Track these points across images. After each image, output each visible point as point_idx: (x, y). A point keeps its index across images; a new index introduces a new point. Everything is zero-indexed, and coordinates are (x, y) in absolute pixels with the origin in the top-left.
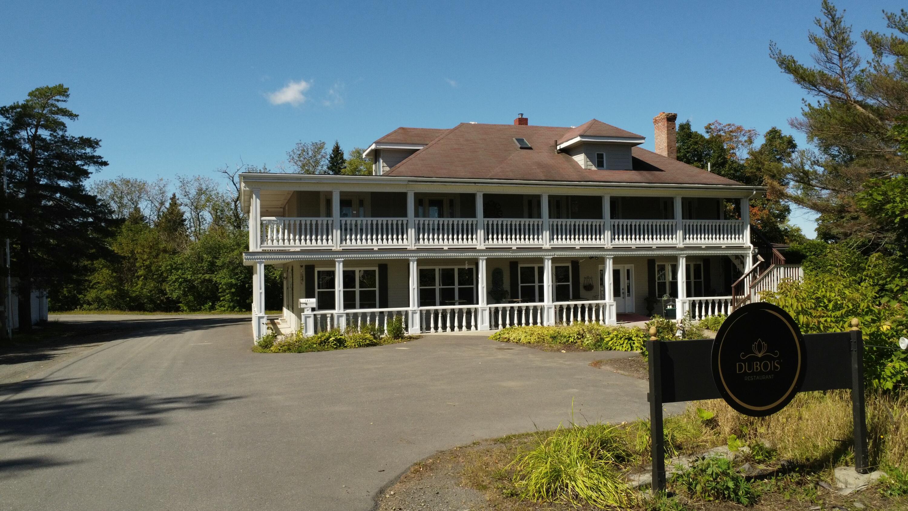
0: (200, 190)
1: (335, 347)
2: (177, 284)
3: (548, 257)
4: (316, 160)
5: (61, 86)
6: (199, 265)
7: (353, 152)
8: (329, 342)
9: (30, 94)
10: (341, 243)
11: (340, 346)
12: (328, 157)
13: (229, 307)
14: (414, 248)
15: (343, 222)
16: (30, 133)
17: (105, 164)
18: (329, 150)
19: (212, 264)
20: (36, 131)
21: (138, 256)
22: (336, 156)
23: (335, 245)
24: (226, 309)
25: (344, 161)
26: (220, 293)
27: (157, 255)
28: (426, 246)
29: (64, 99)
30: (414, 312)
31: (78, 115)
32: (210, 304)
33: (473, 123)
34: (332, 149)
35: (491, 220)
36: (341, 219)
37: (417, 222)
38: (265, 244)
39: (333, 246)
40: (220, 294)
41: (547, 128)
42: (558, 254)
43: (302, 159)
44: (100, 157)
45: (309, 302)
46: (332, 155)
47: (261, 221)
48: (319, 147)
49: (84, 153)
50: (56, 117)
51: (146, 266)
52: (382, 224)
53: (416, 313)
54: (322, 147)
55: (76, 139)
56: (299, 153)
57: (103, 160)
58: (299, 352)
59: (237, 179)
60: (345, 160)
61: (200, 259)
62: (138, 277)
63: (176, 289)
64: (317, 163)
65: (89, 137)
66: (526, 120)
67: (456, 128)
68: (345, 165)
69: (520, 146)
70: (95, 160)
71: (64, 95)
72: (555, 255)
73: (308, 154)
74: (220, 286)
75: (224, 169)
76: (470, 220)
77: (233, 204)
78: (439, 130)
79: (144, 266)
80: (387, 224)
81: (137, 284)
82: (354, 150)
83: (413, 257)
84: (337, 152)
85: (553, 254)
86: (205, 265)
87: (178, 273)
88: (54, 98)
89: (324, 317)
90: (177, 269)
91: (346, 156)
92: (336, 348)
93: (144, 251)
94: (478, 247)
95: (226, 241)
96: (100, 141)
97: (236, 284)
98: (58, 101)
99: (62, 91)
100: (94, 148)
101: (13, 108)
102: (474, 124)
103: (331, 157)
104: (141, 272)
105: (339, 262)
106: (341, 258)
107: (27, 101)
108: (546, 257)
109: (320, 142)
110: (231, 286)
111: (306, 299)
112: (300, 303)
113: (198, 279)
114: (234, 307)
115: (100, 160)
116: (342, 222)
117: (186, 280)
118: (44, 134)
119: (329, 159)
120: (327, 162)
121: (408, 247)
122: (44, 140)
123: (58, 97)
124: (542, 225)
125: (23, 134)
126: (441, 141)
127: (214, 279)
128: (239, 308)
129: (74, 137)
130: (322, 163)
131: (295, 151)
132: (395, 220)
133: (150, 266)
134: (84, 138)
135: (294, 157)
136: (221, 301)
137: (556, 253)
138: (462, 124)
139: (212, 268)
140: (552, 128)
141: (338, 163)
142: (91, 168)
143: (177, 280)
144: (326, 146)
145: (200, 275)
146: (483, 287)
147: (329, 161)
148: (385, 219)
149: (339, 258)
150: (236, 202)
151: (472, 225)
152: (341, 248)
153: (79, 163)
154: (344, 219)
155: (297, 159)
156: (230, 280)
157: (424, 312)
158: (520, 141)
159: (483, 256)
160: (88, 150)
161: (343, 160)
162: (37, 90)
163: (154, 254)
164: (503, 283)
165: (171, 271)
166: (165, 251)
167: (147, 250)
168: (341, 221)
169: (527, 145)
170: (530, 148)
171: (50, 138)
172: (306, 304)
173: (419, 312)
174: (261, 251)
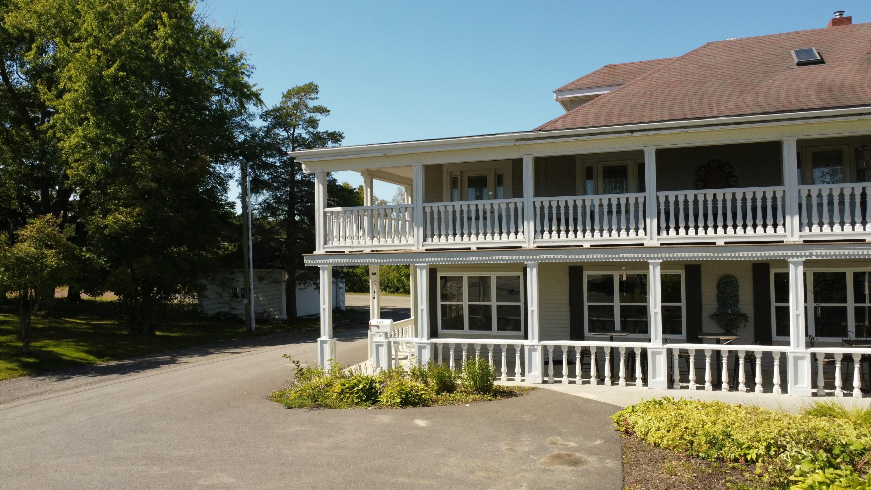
3: (795, 259)
5: (311, 84)
9: (284, 96)
10: (424, 241)
14: (532, 246)
16: (289, 134)
20: (294, 131)
23: (416, 244)
28: (553, 242)
29: (316, 96)
30: (532, 349)
31: (330, 111)
33: (731, 39)
35: (672, 195)
36: (425, 205)
38: (330, 244)
39: (413, 245)
42: (817, 253)
45: (381, 324)
47: (325, 213)
53: (535, 350)
65: (333, 131)
67: (694, 52)
69: (796, 60)
71: (315, 93)
72: (811, 255)
83: (534, 260)
85: (808, 252)
88: (308, 97)
94: (648, 243)
96: (343, 133)
98: (312, 99)
99: (313, 89)
100: (340, 141)
105: (422, 268)
106: (424, 262)
107: (281, 103)
108: (791, 259)
111: (380, 320)
112: (371, 326)
121: (523, 245)
124: (783, 198)
126: (654, 75)
137: (814, 252)
138: (709, 44)
146: (656, 313)
149: (421, 262)
152: (424, 248)
157: (551, 350)
158: (804, 52)
159: (655, 258)
162: (289, 90)
164: (738, 301)
168: (424, 208)
169: (814, 57)
170: (821, 62)
172: (378, 327)
173: (539, 349)
174: (324, 253)
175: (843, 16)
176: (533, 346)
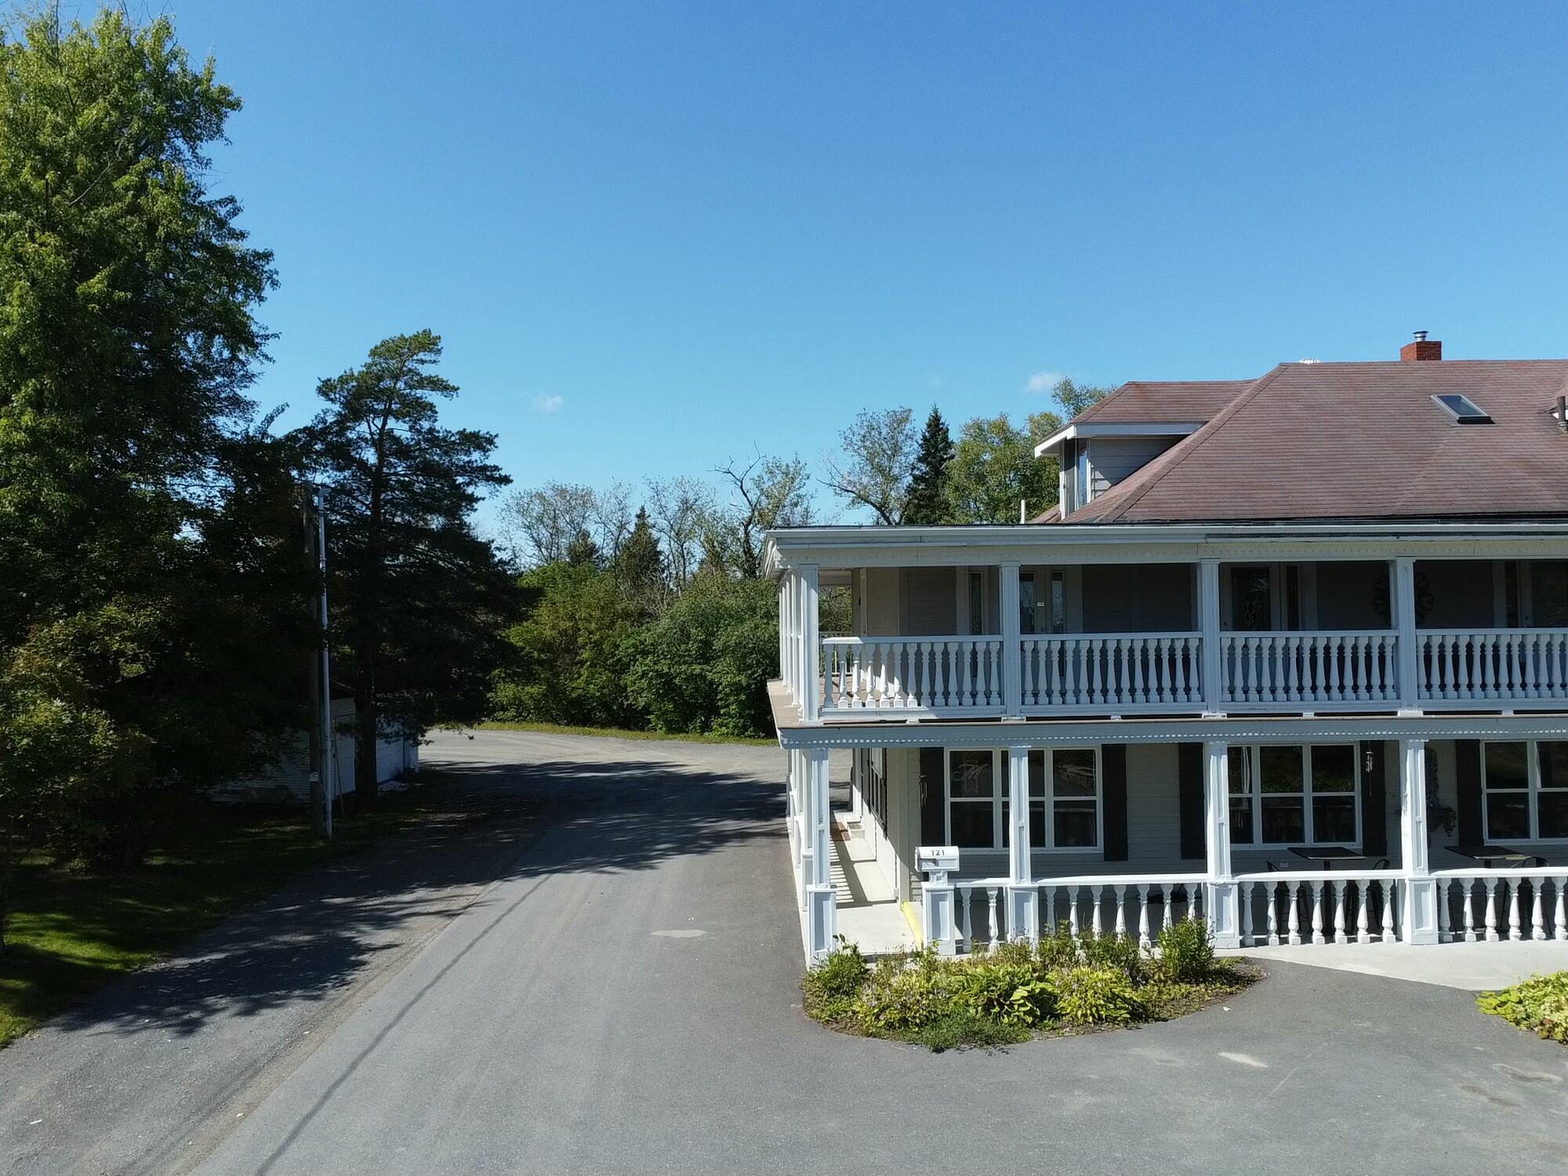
0: (685, 501)
1: (1030, 1020)
2: (644, 683)
4: (896, 444)
5: (427, 333)
6: (683, 647)
7: (968, 427)
8: (1011, 1005)
9: (374, 353)
10: (1023, 702)
11: (1042, 1018)
12: (919, 437)
13: (735, 727)
14: (1219, 714)
15: (1029, 647)
16: (374, 429)
17: (506, 480)
18: (919, 425)
19: (706, 644)
20: (385, 423)
21: (580, 625)
22: (933, 435)
23: (1008, 708)
24: (730, 730)
25: (949, 445)
26: (721, 699)
27: (613, 623)
28: (1253, 707)
29: (433, 357)
30: (1222, 890)
31: (458, 389)
32: (703, 719)
33: (1308, 362)
34: (927, 421)
35: (1437, 635)
36: (1025, 637)
37: (1227, 643)
38: (832, 708)
39: (1003, 710)
40: (719, 703)
41: (1507, 363)
43: (868, 443)
44: (496, 468)
45: (941, 855)
46: (927, 434)
47: (821, 647)
48: (900, 419)
49: (469, 462)
50: (419, 392)
51: (594, 642)
52: (1131, 651)
53: (1226, 890)
54: (906, 420)
55: (453, 435)
56: (862, 432)
57: (503, 473)
58: (938, 1050)
59: (748, 485)
60: (952, 442)
61: (686, 636)
62: (582, 663)
63: (643, 690)
64: (896, 449)
65: (477, 430)
66: (1437, 346)
67: (1271, 378)
68: (952, 451)
69: (1457, 417)
70: (488, 473)
71: (431, 351)
73: (880, 433)
74: (720, 688)
75: (725, 467)
76: (1377, 636)
77: (742, 529)
78: (1227, 383)
79: (591, 643)
80: (1145, 651)
81: (580, 676)
82: (970, 423)
83: (1219, 738)
84: (936, 426)
86: (693, 647)
87: (647, 662)
88: (415, 357)
89: (980, 898)
90: (644, 653)
91: (954, 436)
92: (1033, 1025)
93: (591, 616)
94: (1402, 711)
95: (730, 602)
96: (496, 436)
97: (749, 685)
98: (423, 362)
99: (427, 343)
100: (485, 450)
101: (343, 380)
102: (1311, 365)
103: (925, 438)
104: (586, 655)
105: (1020, 753)
106: (1025, 742)
107: (368, 366)
109: (900, 410)
110: (738, 688)
111: (935, 849)
112: (919, 859)
113: (680, 673)
114: (745, 728)
115: (496, 474)
116: (1026, 646)
117: (660, 675)
118: (401, 429)
119: (921, 442)
120: (916, 446)
121: (1204, 712)
122: (397, 440)
123: (421, 356)
125: (363, 428)
126: (1245, 413)
127: (710, 676)
128: (754, 731)
129: (450, 432)
130: (906, 450)
131: (855, 429)
132: (1166, 638)
133: (601, 644)
134: (468, 431)
135: (854, 440)
136: (720, 715)
138: (1284, 368)
139: (706, 654)
140: (1523, 362)
141: (937, 450)
142: (480, 490)
143: (644, 674)
144: (913, 416)
145: (684, 667)
146: (1418, 823)
147: (921, 446)
148: (1138, 637)
149: (1018, 742)
150: (746, 527)
151: (1382, 647)
152: (1025, 716)
153: (460, 480)
154: (1030, 639)
155: (859, 443)
156: (738, 678)
157: (1249, 889)
158: (1453, 401)
159: (1418, 734)
160: (476, 456)
161: (947, 443)
162: (383, 344)
163: (607, 620)
164: (1437, 787)
165: (634, 656)
166: (626, 615)
167: (597, 613)
168: (1022, 645)
169: (1476, 412)
170: (1487, 421)
171: (409, 435)
172: (935, 861)
173: (1235, 890)
174: (822, 725)
175: (1427, 339)
176: (1225, 885)
